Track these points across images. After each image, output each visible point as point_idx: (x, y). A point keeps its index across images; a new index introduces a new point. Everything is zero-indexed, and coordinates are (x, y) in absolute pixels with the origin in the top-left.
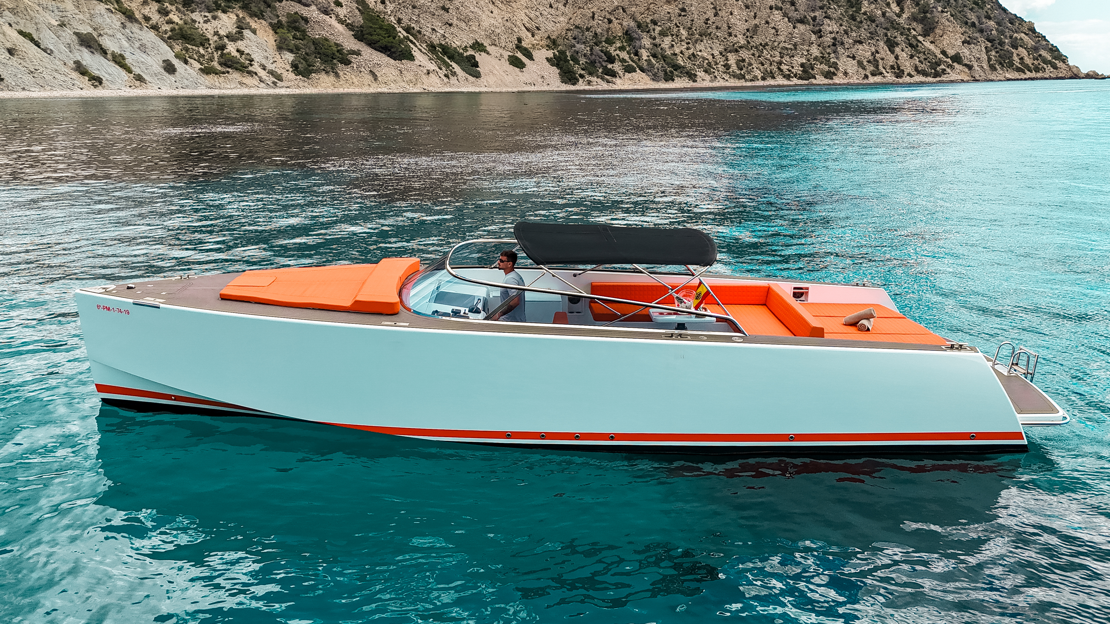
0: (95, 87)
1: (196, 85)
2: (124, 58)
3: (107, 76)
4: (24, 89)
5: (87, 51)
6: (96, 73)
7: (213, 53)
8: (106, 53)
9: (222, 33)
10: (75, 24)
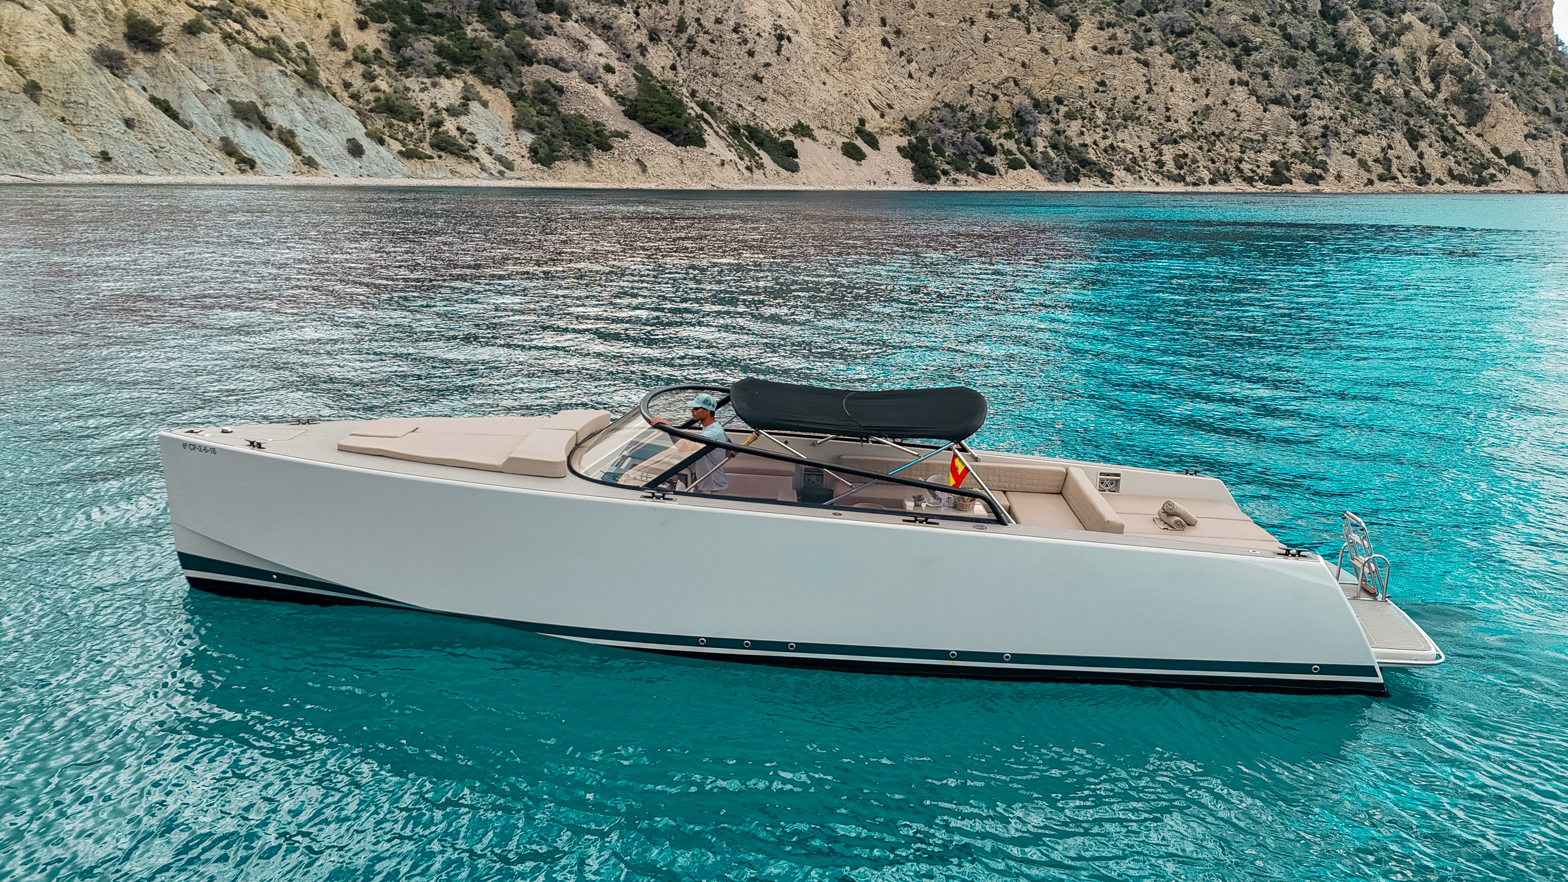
0: (243, 171)
1: (390, 172)
2: (292, 133)
3: (264, 157)
4: (140, 172)
5: (241, 124)
6: (249, 153)
7: (424, 131)
8: (271, 129)
9: (441, 105)
10: (234, 90)
